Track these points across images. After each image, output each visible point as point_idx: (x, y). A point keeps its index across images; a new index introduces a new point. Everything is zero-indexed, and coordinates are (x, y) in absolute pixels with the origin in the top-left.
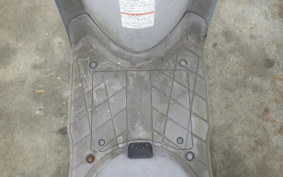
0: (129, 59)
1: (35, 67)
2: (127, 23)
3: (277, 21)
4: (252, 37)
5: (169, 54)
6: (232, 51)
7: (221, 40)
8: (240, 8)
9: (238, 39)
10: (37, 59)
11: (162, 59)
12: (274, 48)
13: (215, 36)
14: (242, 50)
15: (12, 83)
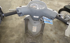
0: (32, 36)
1: (17, 38)
2: (33, 31)
3: (55, 35)
4: (51, 37)
5: (38, 36)
6: (48, 38)
7: (46, 36)
8: (49, 32)
9: (49, 37)
10: (18, 37)
11: (37, 37)
12: (54, 38)
13: (45, 36)
14: (50, 38)
15: (13, 40)
